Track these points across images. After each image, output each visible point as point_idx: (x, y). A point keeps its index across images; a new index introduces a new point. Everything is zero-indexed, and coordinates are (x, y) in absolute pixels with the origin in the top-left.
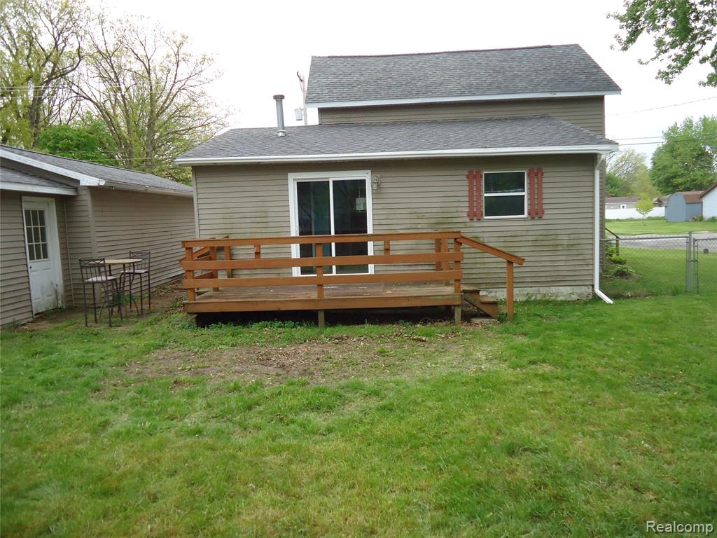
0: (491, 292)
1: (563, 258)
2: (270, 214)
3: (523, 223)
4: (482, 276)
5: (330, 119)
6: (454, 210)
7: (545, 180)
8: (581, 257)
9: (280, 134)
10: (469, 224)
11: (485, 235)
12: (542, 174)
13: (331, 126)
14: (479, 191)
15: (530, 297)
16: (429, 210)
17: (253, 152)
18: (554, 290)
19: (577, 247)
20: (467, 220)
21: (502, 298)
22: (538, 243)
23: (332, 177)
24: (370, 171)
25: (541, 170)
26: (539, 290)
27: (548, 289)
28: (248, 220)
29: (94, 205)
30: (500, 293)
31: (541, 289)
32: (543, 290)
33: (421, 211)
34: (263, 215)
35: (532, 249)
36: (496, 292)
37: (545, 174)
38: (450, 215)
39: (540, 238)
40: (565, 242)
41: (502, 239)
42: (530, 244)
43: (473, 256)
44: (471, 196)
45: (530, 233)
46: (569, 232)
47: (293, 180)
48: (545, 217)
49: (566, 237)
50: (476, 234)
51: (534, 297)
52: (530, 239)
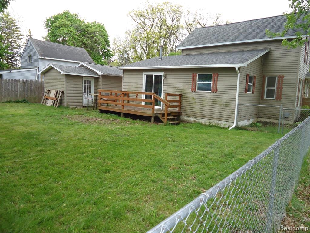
0: (197, 119)
1: (223, 110)
2: (138, 85)
3: (210, 94)
4: (194, 113)
5: (185, 53)
6: (187, 87)
7: (218, 78)
8: (230, 110)
9: (160, 59)
10: (191, 93)
11: (196, 97)
12: (218, 75)
13: (185, 55)
14: (196, 81)
16: (179, 87)
18: (220, 122)
19: (229, 106)
20: (191, 91)
22: (215, 103)
23: (154, 74)
24: (164, 72)
25: (218, 73)
26: (214, 121)
27: (217, 121)
28: (133, 86)
31: (215, 121)
32: (216, 122)
33: (177, 87)
34: (137, 85)
36: (199, 120)
37: (219, 76)
38: (185, 89)
39: (215, 101)
40: (225, 103)
42: (211, 102)
43: (192, 105)
44: (193, 83)
45: (212, 98)
46: (226, 99)
47: (144, 75)
48: (217, 92)
49: (225, 101)
50: (193, 97)
51: (212, 124)
52: (212, 100)
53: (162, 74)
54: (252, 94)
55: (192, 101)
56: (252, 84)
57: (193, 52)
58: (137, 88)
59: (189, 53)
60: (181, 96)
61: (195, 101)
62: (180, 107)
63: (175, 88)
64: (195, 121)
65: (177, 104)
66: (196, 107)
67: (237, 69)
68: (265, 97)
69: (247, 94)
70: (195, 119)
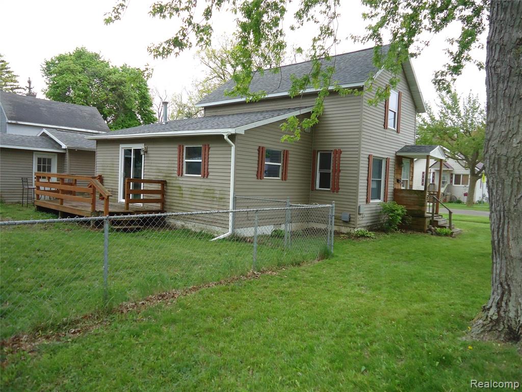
0: (186, 223)
1: (216, 206)
3: (199, 180)
5: (209, 113)
6: (172, 169)
7: (210, 152)
10: (177, 178)
11: (184, 186)
12: (209, 149)
14: (182, 158)
15: (202, 231)
16: (163, 168)
18: (213, 228)
19: (224, 200)
20: (176, 175)
22: (206, 195)
23: (133, 147)
24: (144, 144)
25: (209, 145)
26: (206, 227)
28: (109, 168)
29: (70, 157)
30: (190, 225)
32: (209, 227)
33: (161, 168)
34: (112, 165)
36: (188, 224)
38: (170, 172)
39: (207, 191)
40: (218, 196)
42: (201, 194)
43: (178, 198)
44: (179, 161)
45: (202, 187)
46: (220, 189)
47: (123, 147)
48: (209, 177)
49: (218, 192)
50: (180, 185)
52: (202, 191)
53: (140, 146)
54: (281, 181)
55: (178, 192)
56: (280, 164)
58: (112, 171)
59: (214, 114)
60: (164, 183)
61: (182, 192)
62: (162, 201)
63: (158, 171)
64: (183, 226)
65: (158, 196)
66: (183, 202)
67: (226, 137)
68: (318, 187)
69: (263, 180)
70: (183, 223)
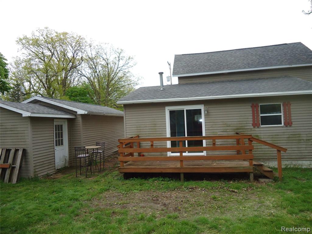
0: (266, 163)
1: (304, 146)
2: (157, 125)
3: (281, 129)
4: (261, 155)
5: (183, 82)
6: (245, 122)
7: (291, 107)
9: (162, 89)
10: (253, 129)
11: (262, 134)
12: (290, 105)
13: (183, 84)
14: (257, 113)
15: (287, 166)
16: (233, 123)
17: (150, 98)
18: (300, 162)
20: (252, 127)
21: (272, 166)
22: (290, 139)
23: (186, 108)
24: (203, 105)
25: (290, 102)
26: (292, 163)
27: (296, 162)
28: (147, 128)
29: (83, 122)
33: (229, 123)
34: (154, 125)
35: (287, 141)
36: (269, 163)
37: (292, 105)
38: (243, 125)
39: (291, 136)
40: (305, 138)
41: (271, 137)
42: (286, 139)
44: (253, 116)
45: (286, 134)
46: (307, 133)
47: (167, 110)
48: (293, 125)
49: (305, 136)
50: (256, 134)
51: (289, 166)
52: (285, 136)
53: (201, 107)
57: (198, 81)
58: (155, 130)
63: (225, 126)
